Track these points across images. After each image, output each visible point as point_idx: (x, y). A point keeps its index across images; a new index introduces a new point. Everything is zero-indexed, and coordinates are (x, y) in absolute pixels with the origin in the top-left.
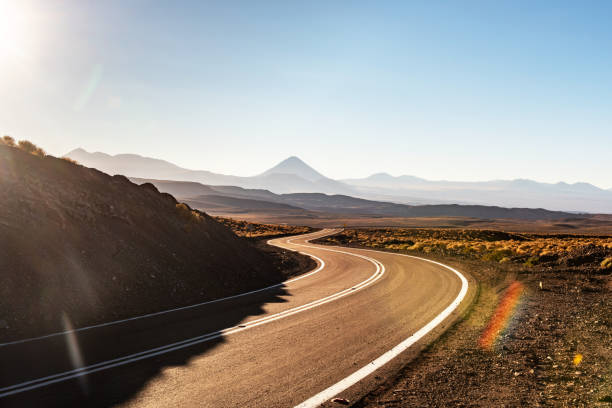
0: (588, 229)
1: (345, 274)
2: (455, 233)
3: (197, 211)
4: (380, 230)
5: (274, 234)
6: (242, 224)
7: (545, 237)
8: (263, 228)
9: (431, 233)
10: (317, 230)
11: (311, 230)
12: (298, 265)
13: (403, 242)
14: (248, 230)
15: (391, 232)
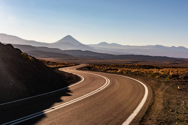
0: (183, 64)
1: (94, 83)
2: (133, 66)
3: (31, 56)
4: (104, 65)
5: (61, 66)
6: (48, 62)
7: (168, 67)
8: (57, 64)
9: (124, 66)
10: (79, 64)
11: (76, 65)
12: (73, 79)
13: (113, 69)
14: (51, 65)
15: (108, 66)
